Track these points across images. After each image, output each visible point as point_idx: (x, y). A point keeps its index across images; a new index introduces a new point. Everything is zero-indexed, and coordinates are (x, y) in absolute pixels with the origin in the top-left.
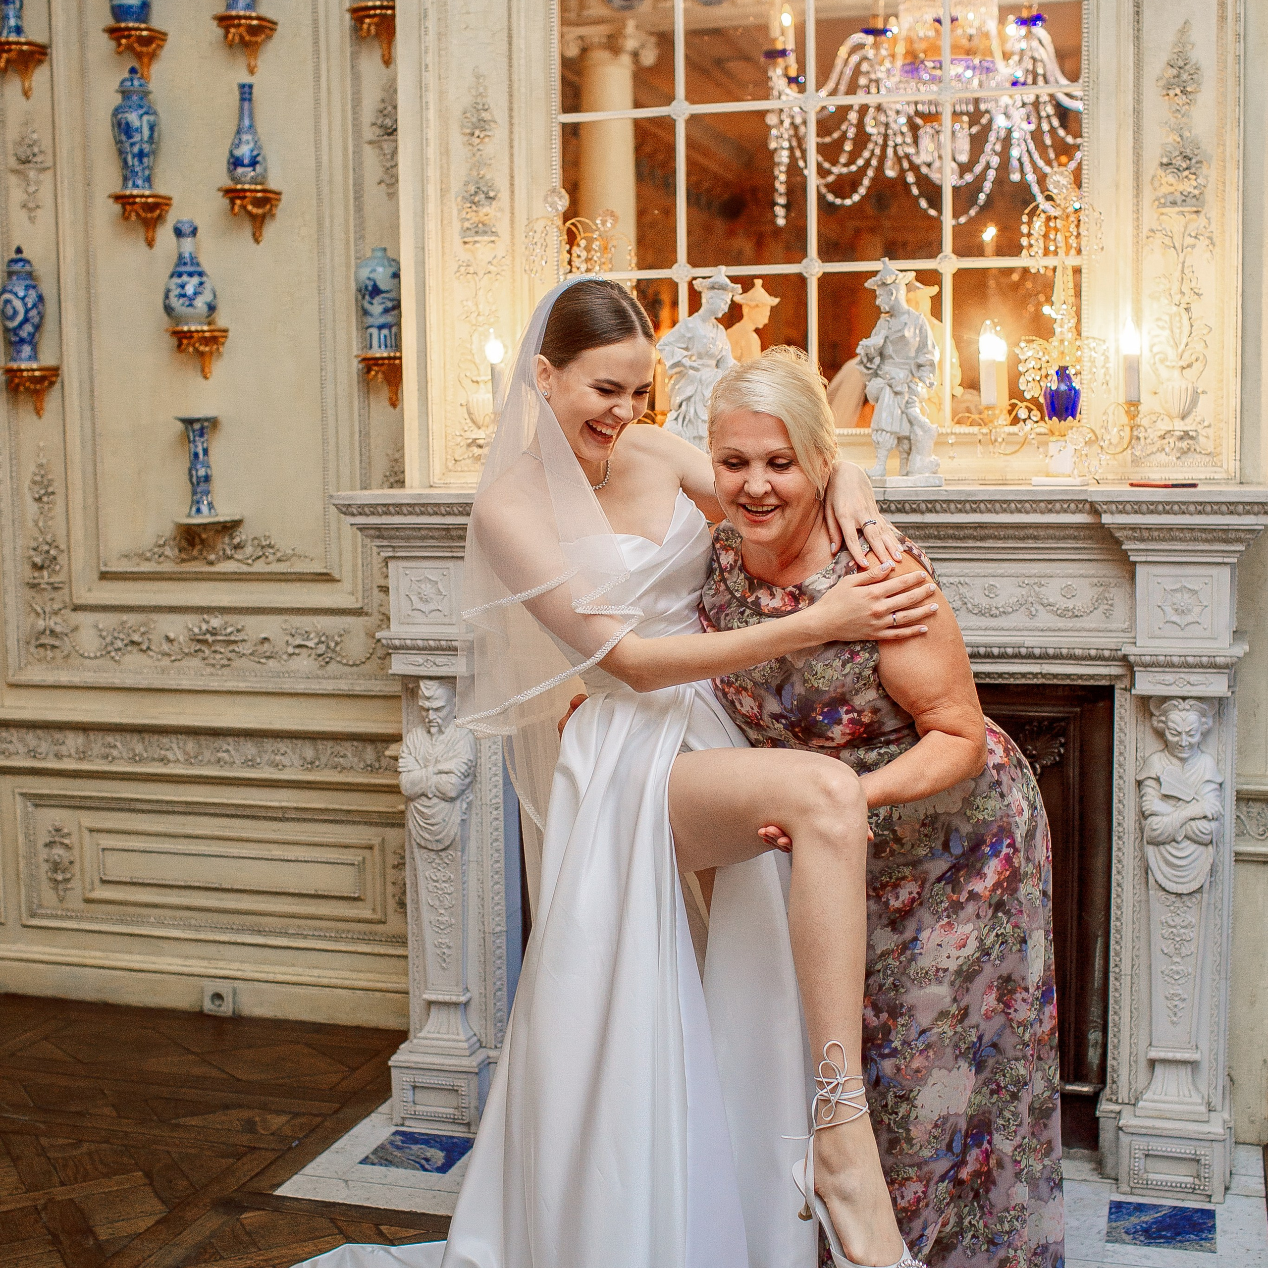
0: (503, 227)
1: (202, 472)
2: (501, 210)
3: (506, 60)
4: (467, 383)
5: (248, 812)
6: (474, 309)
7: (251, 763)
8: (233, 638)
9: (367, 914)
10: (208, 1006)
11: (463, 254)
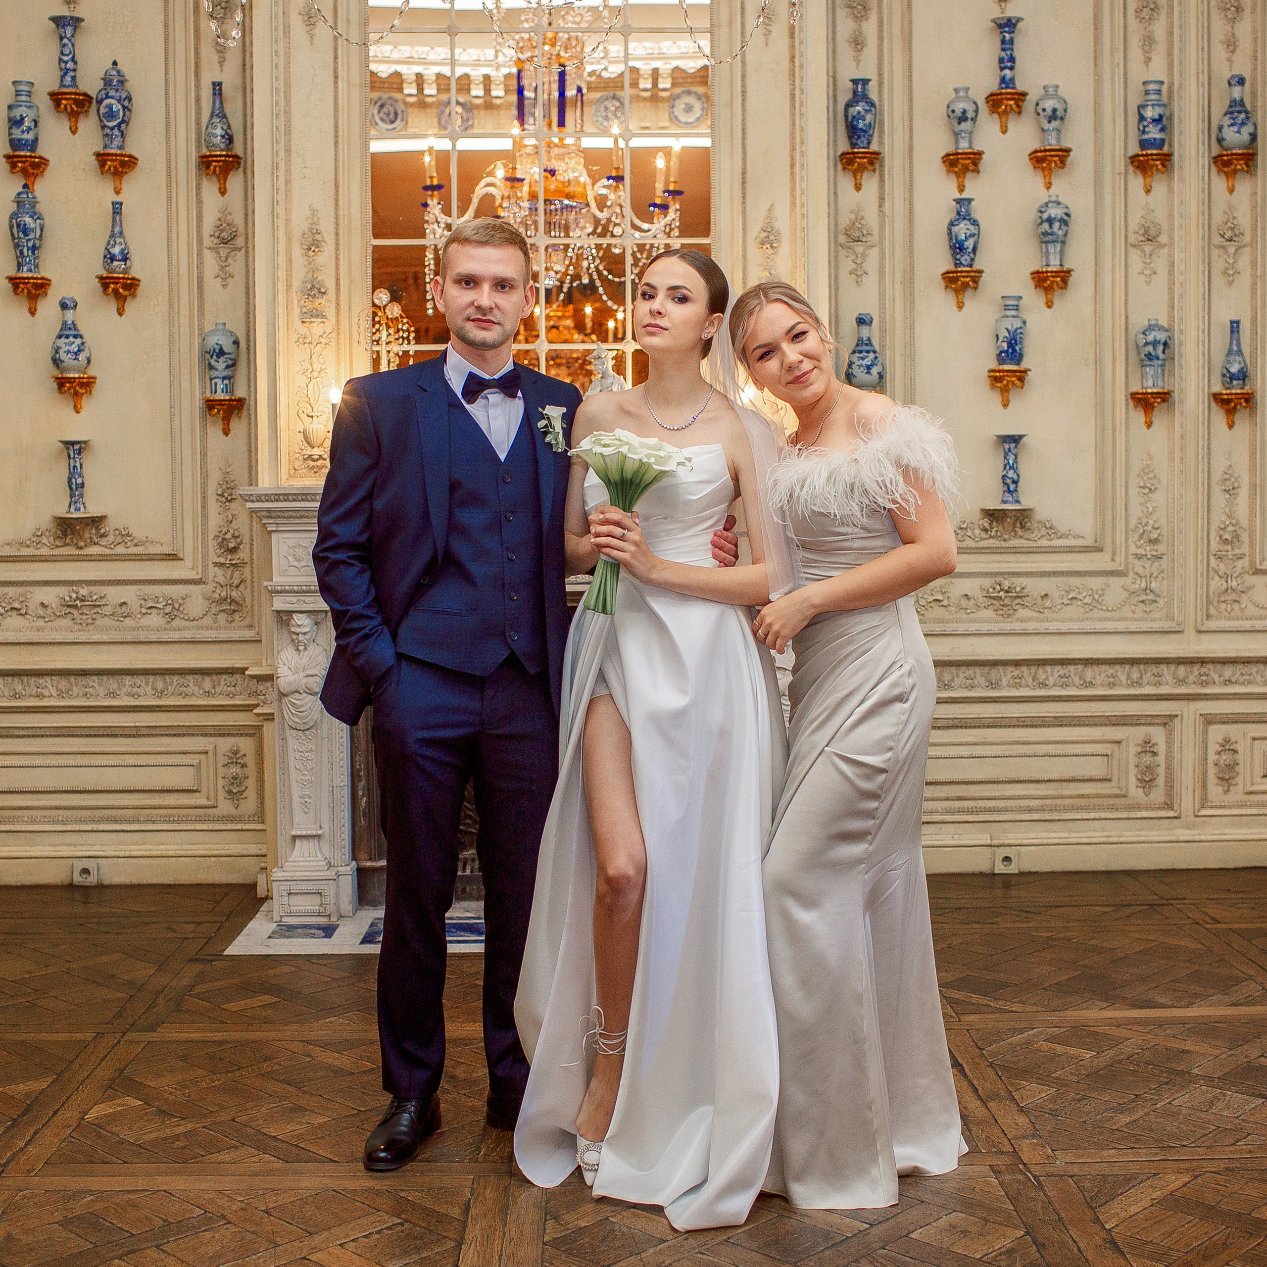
0: (330, 312)
1: (79, 481)
2: (328, 301)
3: (333, 201)
4: (304, 416)
5: (109, 732)
6: (310, 366)
7: (113, 694)
8: (98, 603)
9: (204, 802)
10: (77, 879)
11: (302, 329)
